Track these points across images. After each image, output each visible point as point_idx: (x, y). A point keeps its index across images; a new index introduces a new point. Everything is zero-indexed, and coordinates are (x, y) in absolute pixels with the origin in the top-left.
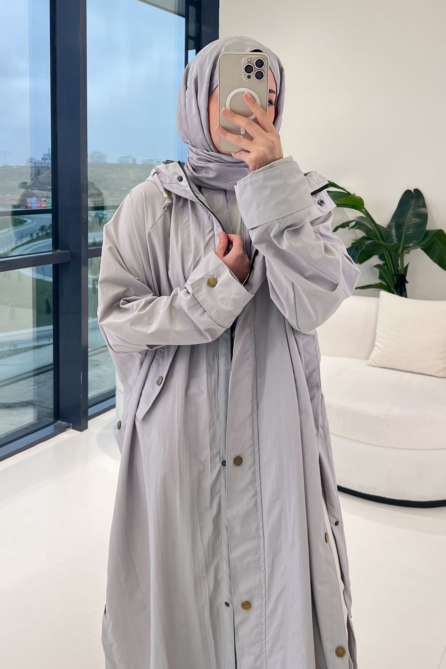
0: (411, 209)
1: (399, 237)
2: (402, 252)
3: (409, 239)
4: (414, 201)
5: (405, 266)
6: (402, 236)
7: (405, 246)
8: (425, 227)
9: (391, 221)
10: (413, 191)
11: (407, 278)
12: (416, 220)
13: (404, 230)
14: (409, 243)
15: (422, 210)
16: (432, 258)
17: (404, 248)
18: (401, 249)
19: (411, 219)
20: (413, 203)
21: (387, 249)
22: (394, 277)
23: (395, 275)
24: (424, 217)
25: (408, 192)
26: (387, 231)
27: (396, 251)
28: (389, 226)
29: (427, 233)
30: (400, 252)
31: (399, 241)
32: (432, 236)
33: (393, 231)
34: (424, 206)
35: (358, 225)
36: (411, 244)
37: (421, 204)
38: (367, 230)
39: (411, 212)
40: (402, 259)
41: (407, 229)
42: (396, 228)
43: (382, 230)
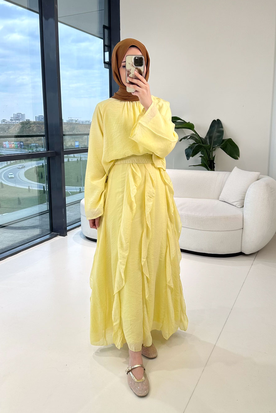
0: (216, 129)
1: (211, 143)
2: (212, 149)
3: (215, 143)
4: (217, 125)
5: (213, 156)
6: (212, 142)
7: (213, 147)
8: (223, 137)
9: (207, 135)
10: (216, 120)
11: (214, 162)
12: (218, 134)
13: (213, 139)
14: (215, 145)
15: (221, 129)
16: (226, 153)
17: (213, 148)
18: (211, 148)
19: (215, 134)
20: (216, 126)
21: (205, 149)
22: (209, 161)
23: (209, 160)
24: (222, 132)
25: (214, 121)
26: (205, 140)
27: (210, 149)
28: (206, 138)
29: (223, 140)
30: (211, 150)
31: (211, 144)
32: (226, 142)
33: (208, 140)
34: (222, 127)
35: (192, 137)
36: (216, 146)
37: (221, 126)
38: (196, 140)
39: (215, 130)
40: (212, 153)
41: (214, 139)
42: (209, 138)
43: (202, 140)
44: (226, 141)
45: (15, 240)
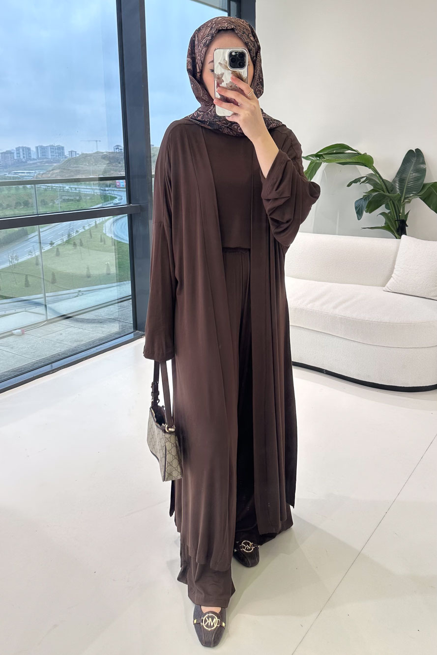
0: (412, 166)
2: (404, 201)
3: (409, 190)
4: (415, 159)
5: (405, 214)
6: (404, 188)
8: (423, 180)
9: (396, 176)
10: (414, 151)
11: (407, 223)
12: (415, 175)
13: (406, 183)
14: (410, 194)
15: (422, 166)
16: (430, 207)
17: (405, 198)
18: (402, 199)
19: (411, 175)
21: (391, 200)
22: (397, 222)
23: (398, 220)
24: (423, 172)
25: (410, 152)
26: (392, 185)
27: (400, 200)
28: (394, 181)
29: (425, 185)
30: (402, 202)
31: (402, 192)
33: (397, 184)
34: (424, 163)
35: (368, 180)
36: (412, 195)
38: (375, 184)
40: (404, 208)
41: (409, 182)
42: (399, 181)
43: (387, 184)
44: (429, 186)
45: (82, 340)
